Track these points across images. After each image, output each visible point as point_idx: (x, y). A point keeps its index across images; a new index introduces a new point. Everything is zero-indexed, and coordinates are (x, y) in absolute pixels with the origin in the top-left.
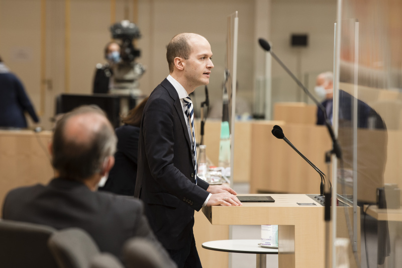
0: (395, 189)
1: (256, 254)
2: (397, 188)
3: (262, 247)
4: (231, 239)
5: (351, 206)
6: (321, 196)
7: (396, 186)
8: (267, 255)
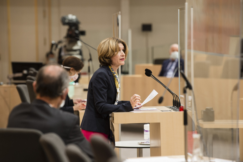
0: (212, 110)
1: (136, 149)
2: (213, 109)
3: (140, 144)
4: (120, 141)
5: (190, 111)
6: (173, 106)
7: (212, 109)
8: (143, 149)
